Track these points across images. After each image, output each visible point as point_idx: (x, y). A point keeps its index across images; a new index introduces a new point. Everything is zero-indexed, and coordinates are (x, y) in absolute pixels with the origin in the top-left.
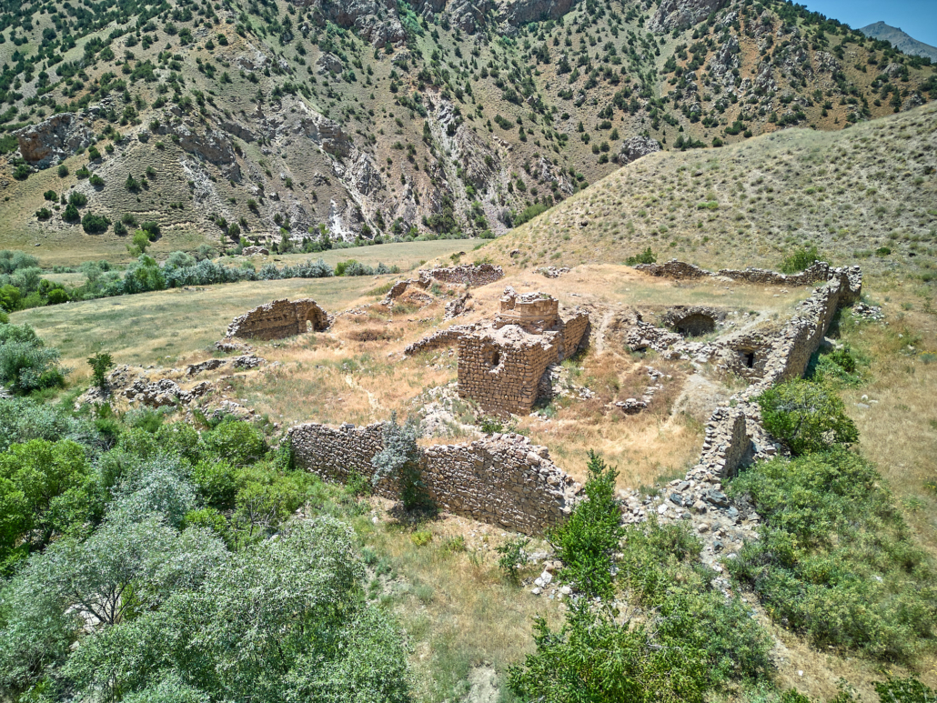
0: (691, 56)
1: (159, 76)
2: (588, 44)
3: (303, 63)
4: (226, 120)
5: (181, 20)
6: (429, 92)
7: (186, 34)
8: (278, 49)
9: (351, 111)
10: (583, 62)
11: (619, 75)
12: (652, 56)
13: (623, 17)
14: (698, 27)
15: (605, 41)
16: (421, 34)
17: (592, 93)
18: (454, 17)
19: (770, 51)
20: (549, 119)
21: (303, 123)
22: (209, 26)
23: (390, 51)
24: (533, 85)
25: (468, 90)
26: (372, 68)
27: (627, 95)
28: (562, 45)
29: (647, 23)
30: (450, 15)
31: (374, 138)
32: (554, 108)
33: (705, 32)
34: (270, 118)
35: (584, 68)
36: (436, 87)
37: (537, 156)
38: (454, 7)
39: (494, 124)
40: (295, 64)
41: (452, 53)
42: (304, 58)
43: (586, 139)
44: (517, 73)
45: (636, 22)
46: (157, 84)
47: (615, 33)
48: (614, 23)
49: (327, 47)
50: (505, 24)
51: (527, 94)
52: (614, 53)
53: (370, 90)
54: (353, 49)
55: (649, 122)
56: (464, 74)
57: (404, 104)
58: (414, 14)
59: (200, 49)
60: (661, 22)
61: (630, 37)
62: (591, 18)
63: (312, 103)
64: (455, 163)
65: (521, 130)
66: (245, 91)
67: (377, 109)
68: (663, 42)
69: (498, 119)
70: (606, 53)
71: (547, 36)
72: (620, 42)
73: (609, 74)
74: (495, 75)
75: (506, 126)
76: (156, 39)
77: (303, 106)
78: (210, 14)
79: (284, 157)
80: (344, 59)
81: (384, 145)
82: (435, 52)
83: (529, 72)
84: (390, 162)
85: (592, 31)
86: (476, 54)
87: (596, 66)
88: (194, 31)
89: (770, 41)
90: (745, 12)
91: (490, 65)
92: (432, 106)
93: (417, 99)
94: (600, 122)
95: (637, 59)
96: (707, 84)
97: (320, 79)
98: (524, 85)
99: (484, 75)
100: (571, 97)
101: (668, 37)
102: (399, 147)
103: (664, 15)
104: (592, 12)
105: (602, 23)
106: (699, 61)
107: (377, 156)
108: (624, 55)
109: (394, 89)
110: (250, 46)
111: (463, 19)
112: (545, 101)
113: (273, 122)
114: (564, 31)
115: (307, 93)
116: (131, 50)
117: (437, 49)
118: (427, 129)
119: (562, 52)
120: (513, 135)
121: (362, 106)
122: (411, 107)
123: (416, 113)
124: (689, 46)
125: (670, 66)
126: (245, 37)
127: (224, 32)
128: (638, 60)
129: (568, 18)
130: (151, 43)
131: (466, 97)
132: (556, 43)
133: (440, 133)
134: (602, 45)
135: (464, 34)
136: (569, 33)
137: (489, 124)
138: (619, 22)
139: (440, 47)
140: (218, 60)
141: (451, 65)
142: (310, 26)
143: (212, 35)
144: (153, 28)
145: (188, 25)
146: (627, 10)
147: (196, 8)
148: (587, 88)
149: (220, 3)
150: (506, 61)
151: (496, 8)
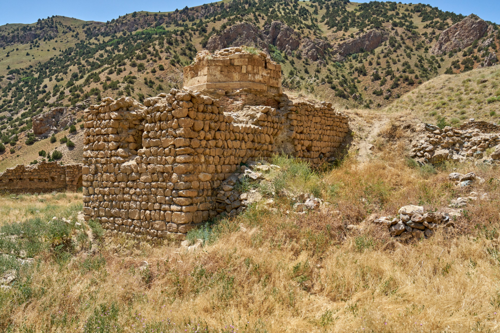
0: (463, 67)
1: (120, 87)
2: (391, 63)
5: (140, 60)
7: (141, 66)
10: (388, 73)
11: (413, 79)
12: (435, 68)
13: (414, 48)
14: (466, 49)
15: (403, 61)
16: (283, 62)
17: (396, 91)
18: (304, 52)
20: (367, 107)
22: (155, 61)
24: (356, 88)
25: (313, 92)
28: (374, 65)
29: (430, 50)
30: (302, 51)
32: (370, 101)
33: (471, 52)
35: (389, 77)
38: (305, 47)
41: (303, 72)
44: (345, 81)
45: (423, 50)
46: (118, 90)
47: (409, 56)
48: (408, 51)
50: (338, 56)
51: (352, 93)
52: (409, 67)
56: (310, 83)
58: (279, 52)
59: (148, 73)
60: (440, 48)
61: (419, 58)
62: (392, 49)
68: (442, 60)
70: (404, 68)
71: (364, 61)
72: (413, 61)
73: (407, 79)
74: (330, 83)
76: (125, 70)
78: (157, 55)
82: (291, 71)
83: (353, 81)
85: (394, 56)
86: (318, 71)
87: (397, 75)
88: (146, 64)
90: (499, 38)
91: (327, 77)
98: (350, 88)
99: (323, 83)
100: (382, 94)
101: (446, 57)
103: (441, 44)
104: (393, 46)
105: (400, 52)
108: (416, 68)
110: (177, 70)
111: (310, 53)
112: (364, 97)
114: (375, 57)
116: (110, 76)
117: (293, 70)
119: (375, 69)
124: (461, 61)
126: (175, 66)
127: (163, 64)
128: (426, 71)
129: (378, 50)
130: (122, 72)
132: (371, 64)
134: (401, 63)
135: (310, 61)
136: (379, 58)
139: (295, 69)
140: (157, 78)
141: (302, 78)
143: (156, 66)
144: (124, 64)
145: (144, 62)
146: (416, 44)
147: (149, 53)
148: (392, 88)
149: (163, 50)
150: (337, 75)
151: (331, 47)
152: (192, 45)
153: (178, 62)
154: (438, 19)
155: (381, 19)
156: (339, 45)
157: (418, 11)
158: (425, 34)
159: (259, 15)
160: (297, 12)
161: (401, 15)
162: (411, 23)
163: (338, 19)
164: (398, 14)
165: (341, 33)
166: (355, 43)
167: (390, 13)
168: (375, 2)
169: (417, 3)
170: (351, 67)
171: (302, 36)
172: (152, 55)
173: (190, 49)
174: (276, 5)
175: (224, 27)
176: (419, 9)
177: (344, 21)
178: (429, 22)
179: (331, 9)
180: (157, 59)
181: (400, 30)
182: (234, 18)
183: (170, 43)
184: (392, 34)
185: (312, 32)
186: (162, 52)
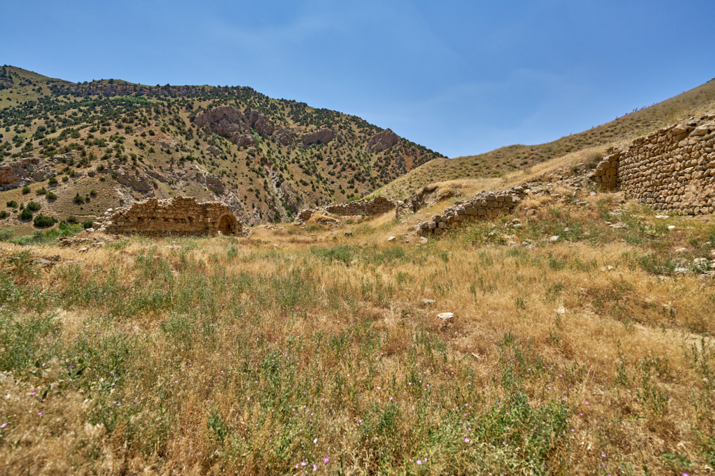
0: (384, 162)
1: (108, 145)
2: (340, 153)
3: (198, 149)
4: (149, 170)
5: (127, 123)
6: (266, 167)
7: (129, 129)
8: (184, 141)
9: (225, 172)
10: (338, 160)
11: (355, 166)
12: (368, 161)
13: (354, 145)
14: (385, 150)
15: (347, 153)
16: (261, 142)
17: (344, 173)
18: (277, 138)
19: (417, 161)
20: (325, 183)
21: (197, 175)
22: (144, 126)
23: (246, 148)
24: (316, 168)
25: (286, 168)
26: (237, 154)
27: (360, 174)
28: (328, 153)
29: (364, 148)
31: (237, 186)
32: (327, 179)
33: (389, 153)
34: (176, 171)
35: (339, 163)
36: (269, 165)
37: (321, 198)
38: (278, 133)
39: (299, 183)
40: (194, 149)
41: (277, 152)
42: (199, 147)
43: (343, 192)
44: (309, 163)
45: (359, 147)
46: (106, 148)
47: (351, 150)
48: (350, 147)
49: (212, 143)
50: (302, 144)
51: (314, 172)
52: (351, 158)
53: (235, 164)
54: (226, 145)
55: (371, 187)
56: (284, 161)
57: (253, 171)
58: (258, 134)
59: (137, 136)
60: (370, 148)
61: (357, 153)
62: (340, 144)
63: (202, 166)
64: (281, 199)
65: (313, 186)
66: (163, 158)
67: (239, 172)
68: (372, 156)
69: (301, 181)
70: (348, 158)
71: (321, 150)
72: (354, 154)
73: (350, 166)
74: (298, 162)
75: (305, 184)
76: (110, 130)
77: (197, 167)
78: (145, 121)
79: (184, 192)
80: (221, 149)
81: (243, 190)
82: (268, 151)
83: (314, 163)
84: (246, 197)
85: (341, 149)
86: (288, 153)
87: (345, 162)
88: (134, 128)
89: (416, 157)
90: (404, 146)
91: (296, 158)
92: (268, 173)
93: (260, 169)
94: (349, 185)
95: (362, 161)
96: (393, 172)
97: (208, 157)
98: (312, 168)
99: (293, 162)
100: (334, 175)
101: (374, 154)
102: (251, 190)
103: (370, 145)
104: (340, 142)
105: (345, 146)
106: (388, 164)
107: (239, 194)
108: (356, 159)
109: (248, 164)
110: (168, 137)
111: (282, 138)
112: (322, 175)
113: (179, 174)
114: (328, 148)
115: (200, 162)
116: (92, 133)
118: (265, 183)
119: (329, 156)
120: (309, 188)
121: (230, 170)
122: (257, 172)
123: (260, 176)
124: (383, 158)
125: (376, 165)
126: (165, 133)
127: (153, 130)
129: (330, 144)
130: (106, 131)
131: (285, 171)
132: (325, 153)
133: (272, 185)
135: (282, 145)
136: (331, 149)
137: (297, 183)
138: (352, 146)
139: (271, 149)
140: (148, 142)
141: (277, 157)
142: (203, 133)
143: (146, 130)
144: (108, 125)
145: (131, 125)
146: (355, 143)
147: (137, 118)
148: (341, 171)
149: (152, 117)
150: (303, 157)
151: (297, 136)
152: (180, 118)
153: (168, 130)
154: (367, 128)
155: (331, 122)
156: (303, 136)
157: (354, 121)
158: (360, 137)
159: (240, 103)
160: (269, 106)
161: (343, 122)
162: (351, 128)
163: (301, 117)
164: (341, 120)
165: (303, 127)
166: (313, 136)
167: (336, 119)
168: (326, 109)
169: (353, 115)
170: (312, 153)
171: (275, 125)
172: (140, 120)
173: (178, 121)
174: (252, 98)
175: (210, 107)
176: (355, 119)
177: (305, 118)
178: (362, 129)
179: (294, 108)
180: (146, 124)
181: (344, 132)
182: (219, 101)
183: (157, 112)
184: (339, 133)
185: (283, 123)
186: (150, 119)
